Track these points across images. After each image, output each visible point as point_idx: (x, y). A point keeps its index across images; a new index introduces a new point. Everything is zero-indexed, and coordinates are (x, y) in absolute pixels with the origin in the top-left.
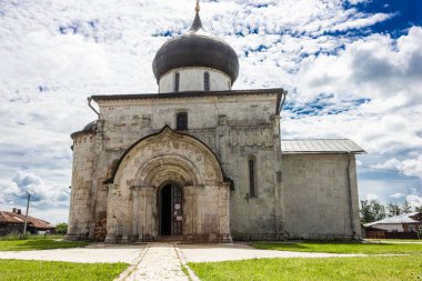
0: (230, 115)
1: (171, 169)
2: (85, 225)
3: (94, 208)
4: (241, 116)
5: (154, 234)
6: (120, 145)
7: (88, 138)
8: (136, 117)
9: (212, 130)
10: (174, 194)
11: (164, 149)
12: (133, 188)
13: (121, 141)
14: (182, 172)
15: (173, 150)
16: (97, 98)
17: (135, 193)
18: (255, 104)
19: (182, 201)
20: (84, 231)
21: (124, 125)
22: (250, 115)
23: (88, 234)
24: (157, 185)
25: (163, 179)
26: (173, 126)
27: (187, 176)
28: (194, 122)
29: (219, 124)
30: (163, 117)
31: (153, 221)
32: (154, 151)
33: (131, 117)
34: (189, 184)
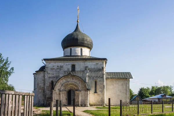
0: (89, 67)
1: (71, 86)
2: (43, 101)
3: (46, 96)
4: (93, 67)
5: (66, 104)
6: (53, 76)
7: (42, 73)
8: (58, 66)
9: (83, 71)
10: (72, 93)
11: (69, 80)
12: (60, 91)
13: (53, 74)
14: (74, 87)
15: (72, 80)
16: (45, 60)
17: (61, 93)
18: (97, 63)
19: (74, 95)
20: (42, 103)
21: (54, 69)
22: (96, 67)
23: (44, 104)
24: (67, 90)
25: (69, 89)
26: (71, 70)
27: (76, 88)
28: (77, 68)
29: (86, 69)
30: (67, 66)
31: (66, 101)
32: (66, 80)
33: (56, 66)
34: (77, 90)
